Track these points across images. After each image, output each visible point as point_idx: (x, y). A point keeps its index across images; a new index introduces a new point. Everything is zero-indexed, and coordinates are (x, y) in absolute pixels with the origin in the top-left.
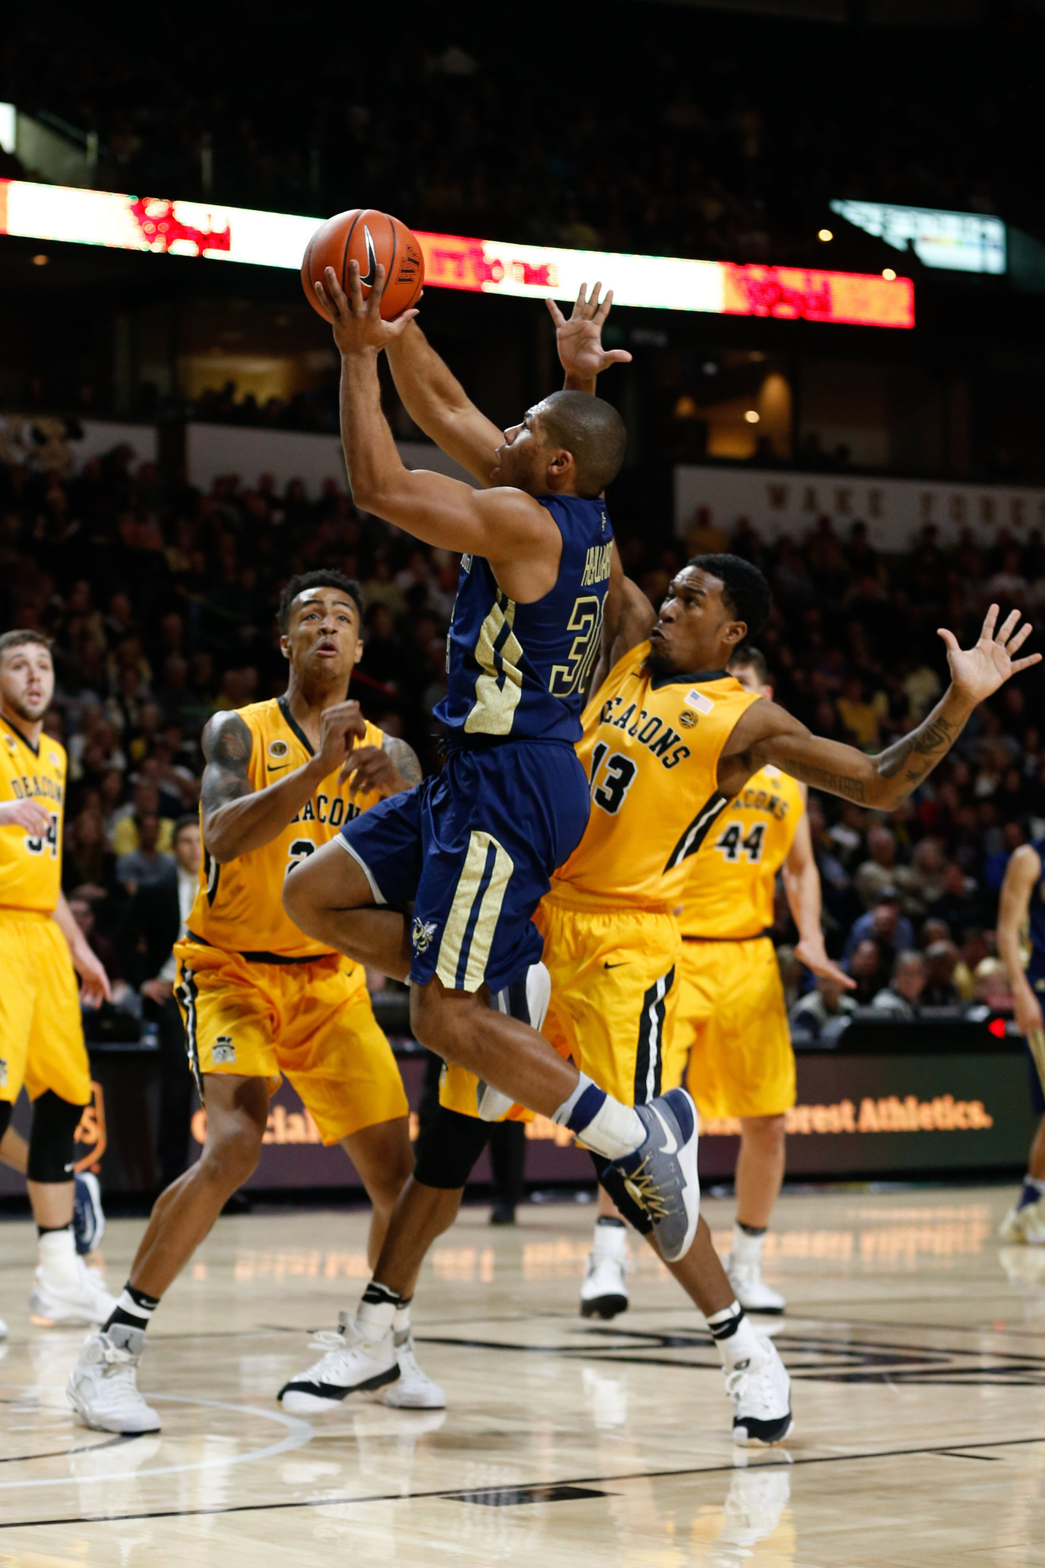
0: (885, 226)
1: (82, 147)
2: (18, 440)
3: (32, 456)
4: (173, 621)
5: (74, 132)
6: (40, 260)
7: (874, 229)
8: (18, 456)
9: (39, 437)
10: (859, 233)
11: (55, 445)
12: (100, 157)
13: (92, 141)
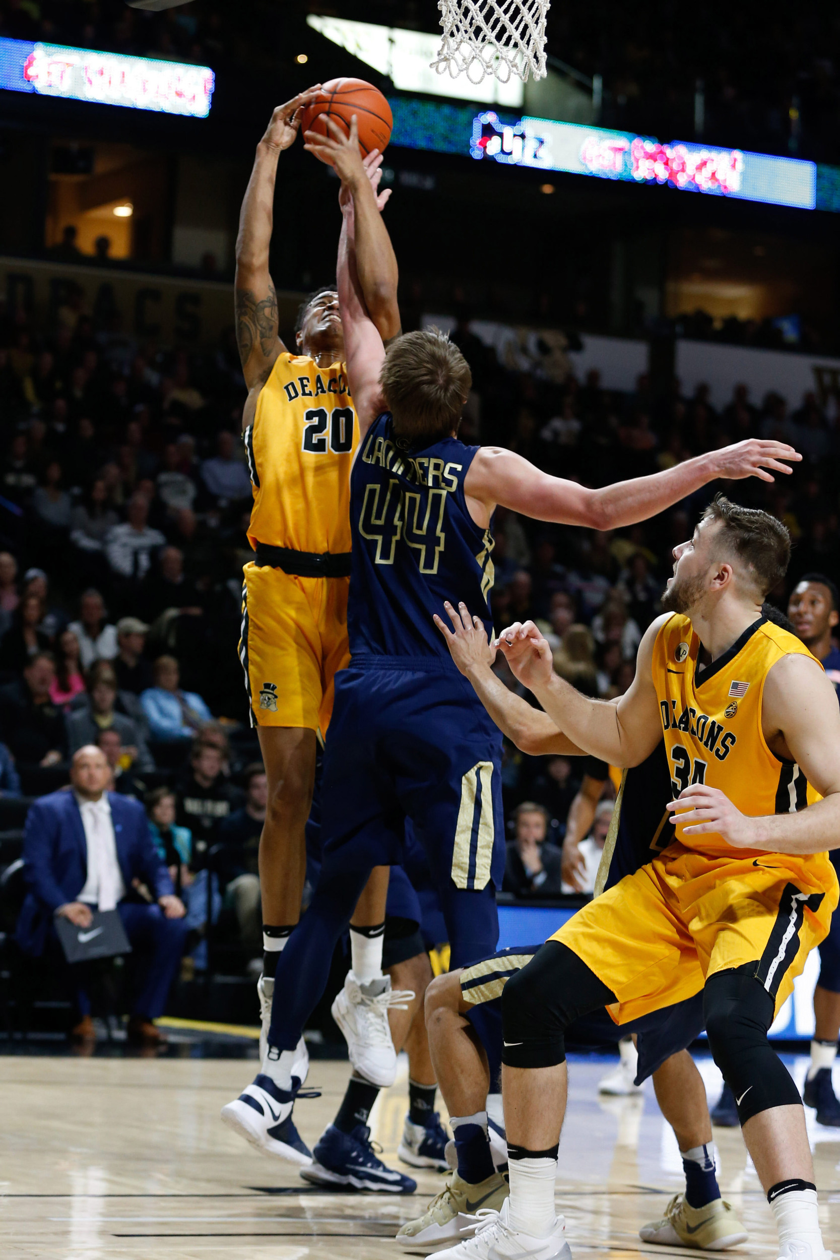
1: (588, 90)
2: (524, 350)
3: (537, 365)
6: (547, 189)
8: (524, 364)
9: (543, 347)
11: (558, 355)
13: (597, 85)
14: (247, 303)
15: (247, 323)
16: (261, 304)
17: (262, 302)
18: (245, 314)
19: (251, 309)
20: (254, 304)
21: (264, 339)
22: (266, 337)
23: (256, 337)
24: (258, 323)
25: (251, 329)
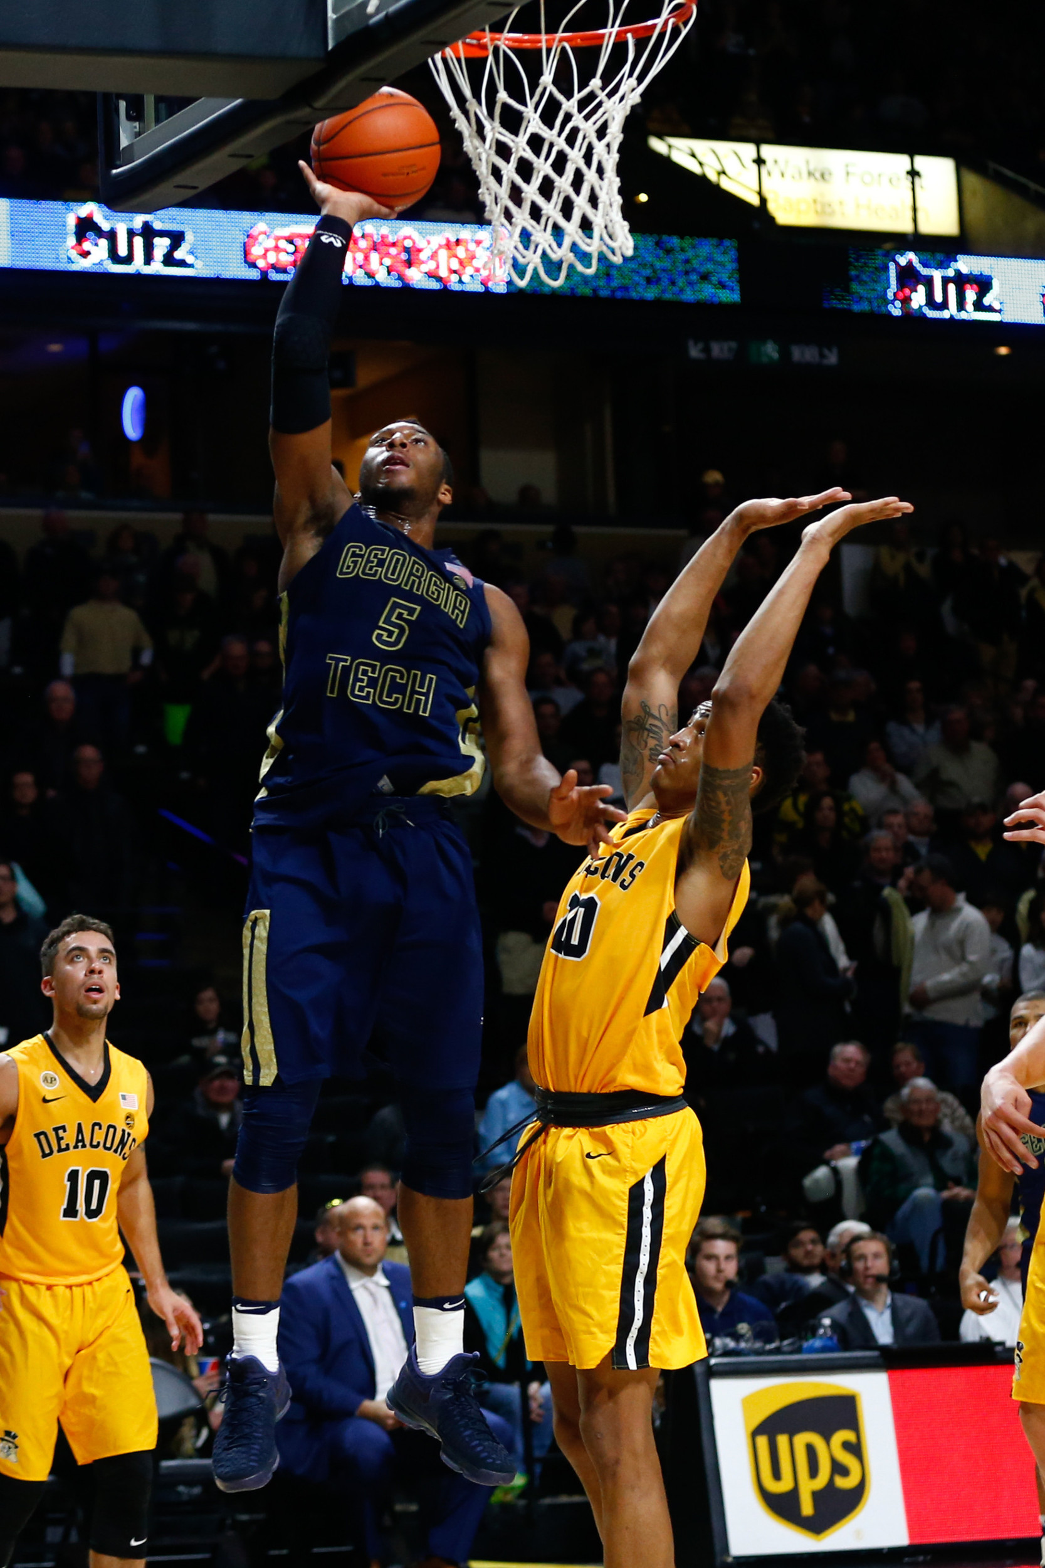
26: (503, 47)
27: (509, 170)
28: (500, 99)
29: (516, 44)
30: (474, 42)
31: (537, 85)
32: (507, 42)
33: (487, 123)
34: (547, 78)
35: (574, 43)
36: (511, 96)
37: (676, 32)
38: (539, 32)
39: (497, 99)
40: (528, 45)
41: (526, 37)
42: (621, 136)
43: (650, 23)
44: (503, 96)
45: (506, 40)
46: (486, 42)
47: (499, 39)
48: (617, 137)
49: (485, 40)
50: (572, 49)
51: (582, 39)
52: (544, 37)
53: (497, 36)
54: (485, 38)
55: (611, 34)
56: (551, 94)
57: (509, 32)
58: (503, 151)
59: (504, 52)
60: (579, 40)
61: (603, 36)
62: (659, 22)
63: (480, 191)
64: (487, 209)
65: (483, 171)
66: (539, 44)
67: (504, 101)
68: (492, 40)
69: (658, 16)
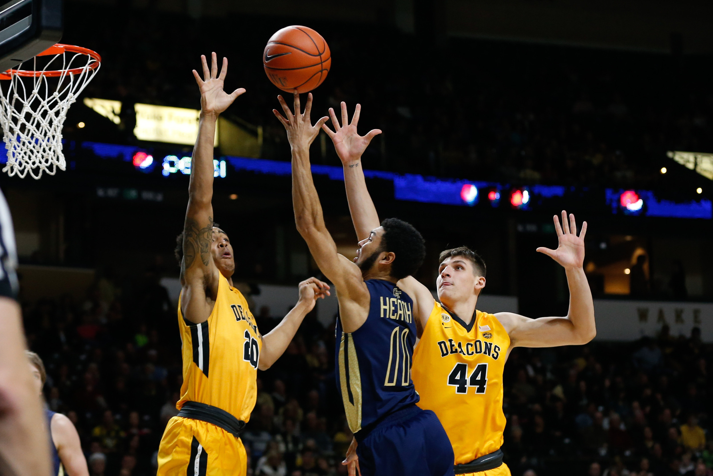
0: (696, 164)
1: (255, 134)
4: (314, 394)
5: (250, 126)
7: (691, 166)
10: (683, 168)
12: (265, 139)
13: (260, 131)
14: (193, 228)
15: (192, 242)
16: (202, 230)
17: (204, 229)
18: (190, 235)
19: (195, 232)
20: (198, 230)
21: (203, 253)
22: (204, 252)
23: (198, 252)
24: (200, 242)
25: (195, 247)
26: (17, 76)
27: (17, 129)
28: (15, 97)
29: (23, 75)
30: (5, 73)
31: (31, 93)
32: (19, 74)
33: (8, 107)
34: (36, 91)
35: (48, 76)
36: (19, 96)
37: (91, 73)
38: (33, 70)
39: (14, 97)
40: (29, 75)
41: (28, 72)
42: (65, 117)
43: (80, 68)
44: (16, 96)
45: (19, 73)
46: (10, 74)
47: (16, 72)
48: (63, 118)
49: (10, 73)
50: (46, 78)
51: (52, 74)
52: (35, 72)
53: (15, 71)
54: (10, 71)
55: (64, 72)
56: (37, 97)
57: (20, 69)
58: (15, 120)
59: (18, 78)
60: (50, 74)
61: (61, 73)
62: (85, 68)
63: (4, 138)
64: (6, 145)
65: (6, 129)
66: (33, 75)
67: (17, 98)
68: (13, 72)
69: (84, 66)
